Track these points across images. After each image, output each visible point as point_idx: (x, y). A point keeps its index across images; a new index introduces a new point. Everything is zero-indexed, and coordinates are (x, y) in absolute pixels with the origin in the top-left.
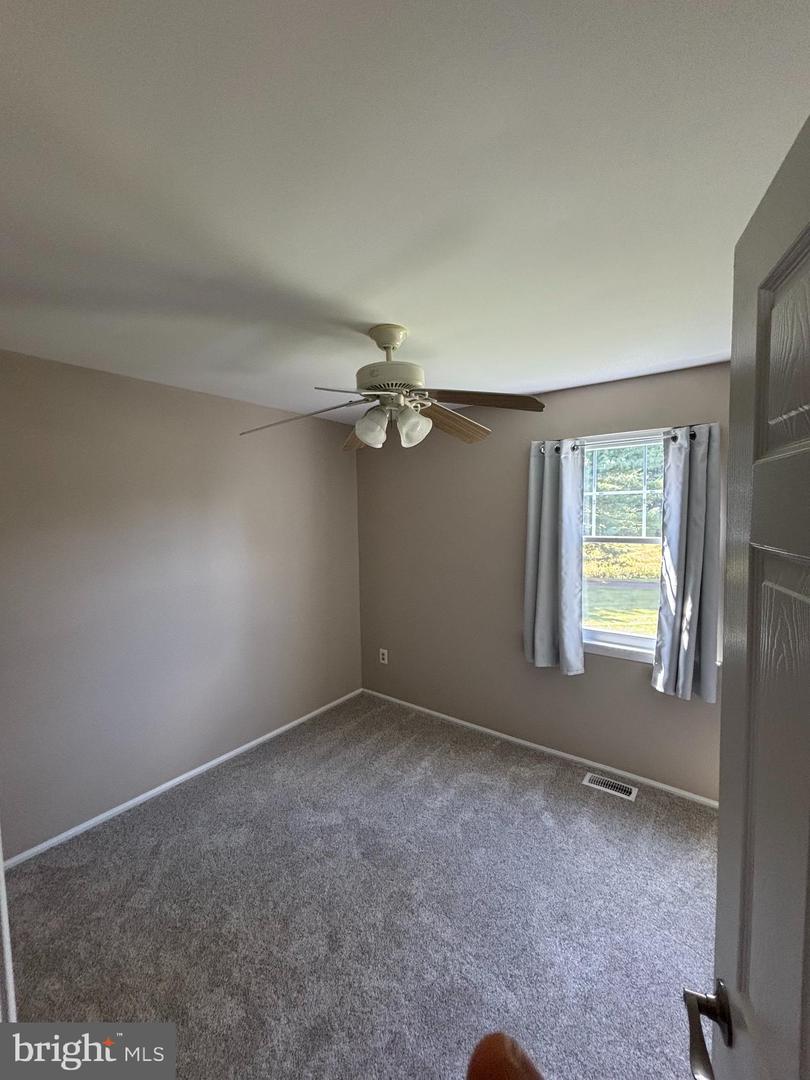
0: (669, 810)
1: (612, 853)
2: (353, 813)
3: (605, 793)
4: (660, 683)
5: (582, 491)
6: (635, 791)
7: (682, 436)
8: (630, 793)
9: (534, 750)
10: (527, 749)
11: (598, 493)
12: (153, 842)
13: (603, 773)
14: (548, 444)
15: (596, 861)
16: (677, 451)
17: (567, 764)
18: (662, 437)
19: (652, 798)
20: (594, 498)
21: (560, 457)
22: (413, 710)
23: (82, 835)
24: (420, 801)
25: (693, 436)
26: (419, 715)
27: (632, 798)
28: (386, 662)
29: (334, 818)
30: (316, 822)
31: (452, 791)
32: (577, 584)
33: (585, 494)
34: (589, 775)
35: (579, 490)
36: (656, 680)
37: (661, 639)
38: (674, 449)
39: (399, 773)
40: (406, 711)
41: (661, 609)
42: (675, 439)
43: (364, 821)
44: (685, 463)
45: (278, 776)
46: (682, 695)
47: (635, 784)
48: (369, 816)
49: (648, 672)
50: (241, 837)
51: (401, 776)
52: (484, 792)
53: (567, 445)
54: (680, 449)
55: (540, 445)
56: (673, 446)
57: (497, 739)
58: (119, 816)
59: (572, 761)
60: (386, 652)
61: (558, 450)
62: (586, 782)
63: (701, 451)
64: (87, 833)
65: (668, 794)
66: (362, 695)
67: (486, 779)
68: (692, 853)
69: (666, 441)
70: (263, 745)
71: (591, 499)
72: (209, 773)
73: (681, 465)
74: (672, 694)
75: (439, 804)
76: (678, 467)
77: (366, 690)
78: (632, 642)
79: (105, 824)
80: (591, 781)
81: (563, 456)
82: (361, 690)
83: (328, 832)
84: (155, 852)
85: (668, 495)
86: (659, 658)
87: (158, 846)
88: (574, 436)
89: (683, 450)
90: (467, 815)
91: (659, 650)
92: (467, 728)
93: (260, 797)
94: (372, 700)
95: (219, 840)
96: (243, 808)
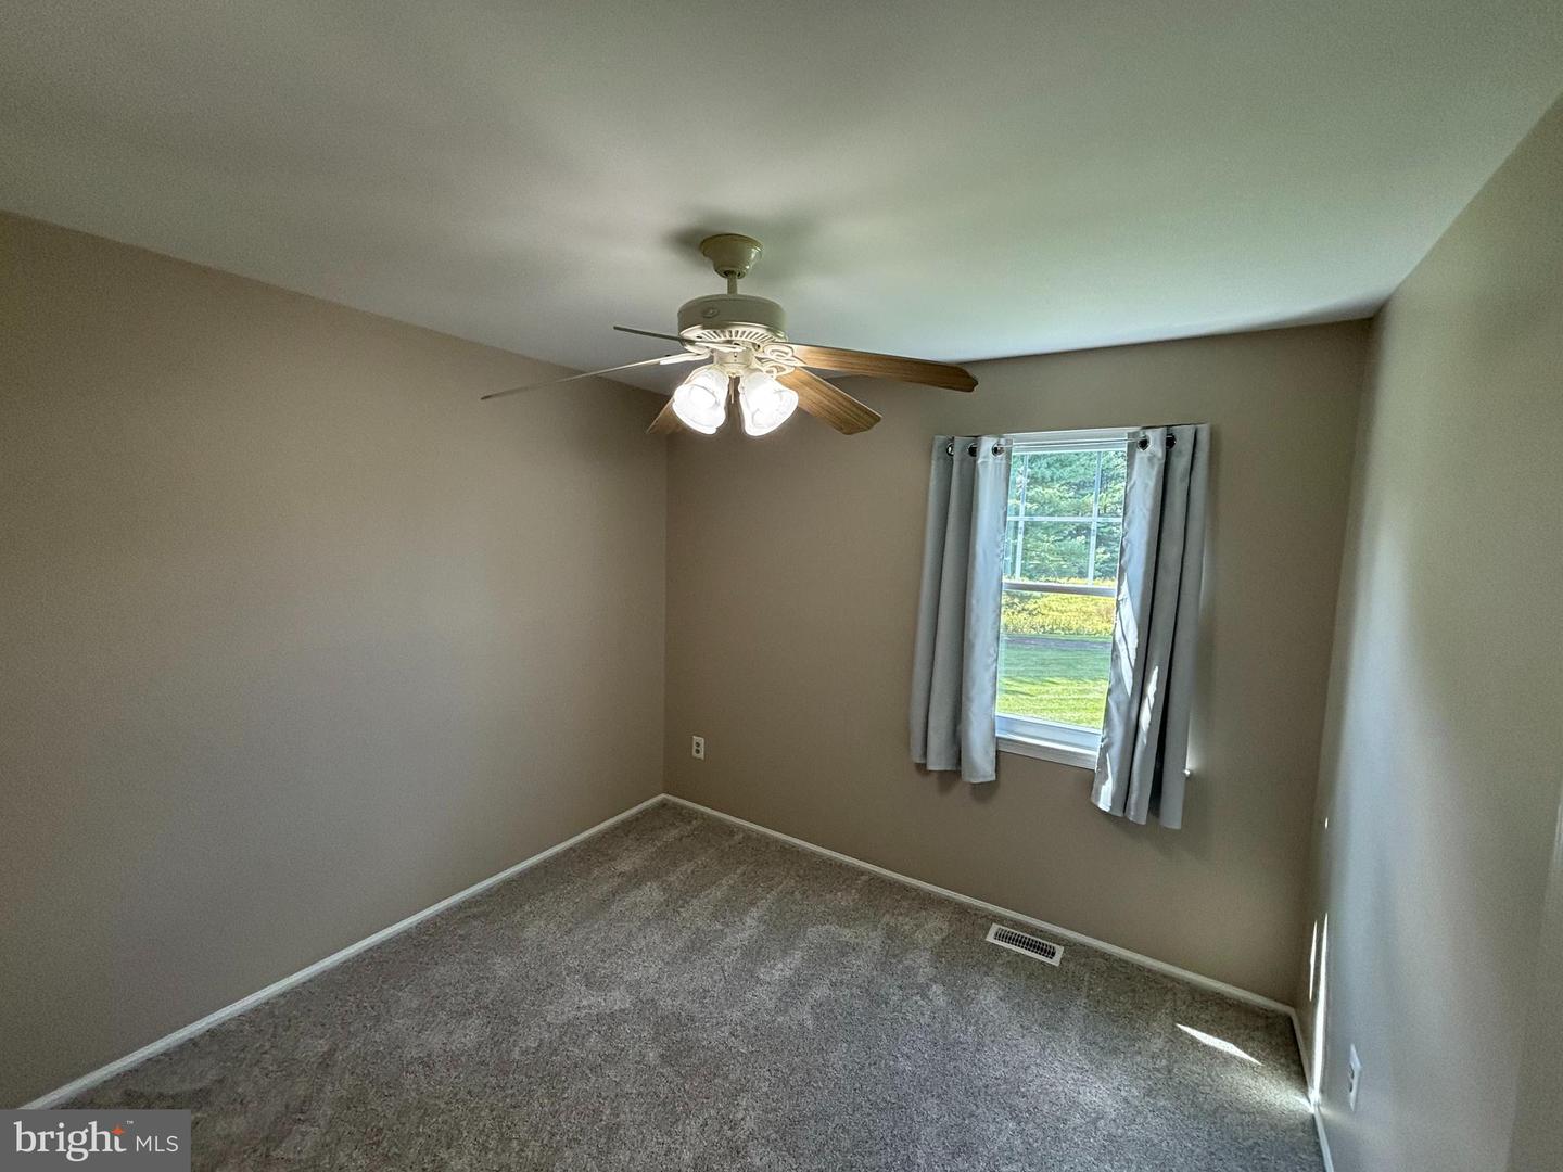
0: (1106, 980)
1: (1030, 1047)
2: (648, 990)
3: (1018, 955)
4: (1105, 798)
5: (1006, 514)
6: (1060, 951)
7: (1155, 440)
8: (1053, 954)
9: (917, 889)
10: (905, 888)
11: (1027, 519)
12: (323, 1046)
13: (1016, 924)
14: (959, 442)
15: (1008, 1059)
16: (1146, 460)
17: (963, 910)
18: (1125, 441)
19: (1083, 961)
20: (1021, 525)
21: (975, 461)
22: (740, 828)
23: (202, 1036)
24: (749, 970)
25: (1170, 442)
26: (748, 836)
27: (1055, 961)
28: (701, 755)
29: (619, 999)
30: (590, 1006)
31: (798, 955)
32: (992, 651)
33: (1009, 518)
34: (995, 928)
35: (1001, 513)
36: (1098, 793)
37: (1108, 736)
38: (1142, 458)
39: (719, 927)
40: (730, 831)
41: (1110, 691)
42: (1144, 444)
43: (666, 1004)
44: (1157, 481)
45: (530, 933)
46: (1135, 816)
47: (1060, 940)
48: (673, 995)
49: (1087, 781)
50: (469, 1035)
51: (722, 931)
52: (844, 954)
53: (987, 444)
54: (1150, 459)
55: (945, 443)
56: (1140, 454)
57: (863, 872)
58: (267, 1003)
59: (970, 906)
60: (702, 741)
61: (973, 452)
62: (990, 938)
63: (1181, 463)
64: (211, 1033)
65: (1105, 956)
66: (663, 805)
67: (847, 934)
68: (1139, 1044)
69: (1131, 447)
70: (508, 884)
71: (1016, 528)
72: (422, 928)
73: (1152, 484)
74: (1120, 814)
75: (777, 975)
76: (1147, 486)
77: (670, 797)
78: (1066, 738)
79: (240, 1018)
80: (998, 936)
81: (979, 461)
82: (663, 796)
83: (609, 1021)
84: (326, 1062)
85: (1129, 525)
86: (1102, 763)
87: (331, 1053)
88: (997, 433)
89: (1155, 460)
90: (820, 992)
91: (1105, 750)
92: (821, 856)
93: (503, 968)
94: (678, 811)
95: (435, 1040)
96: (473, 987)
